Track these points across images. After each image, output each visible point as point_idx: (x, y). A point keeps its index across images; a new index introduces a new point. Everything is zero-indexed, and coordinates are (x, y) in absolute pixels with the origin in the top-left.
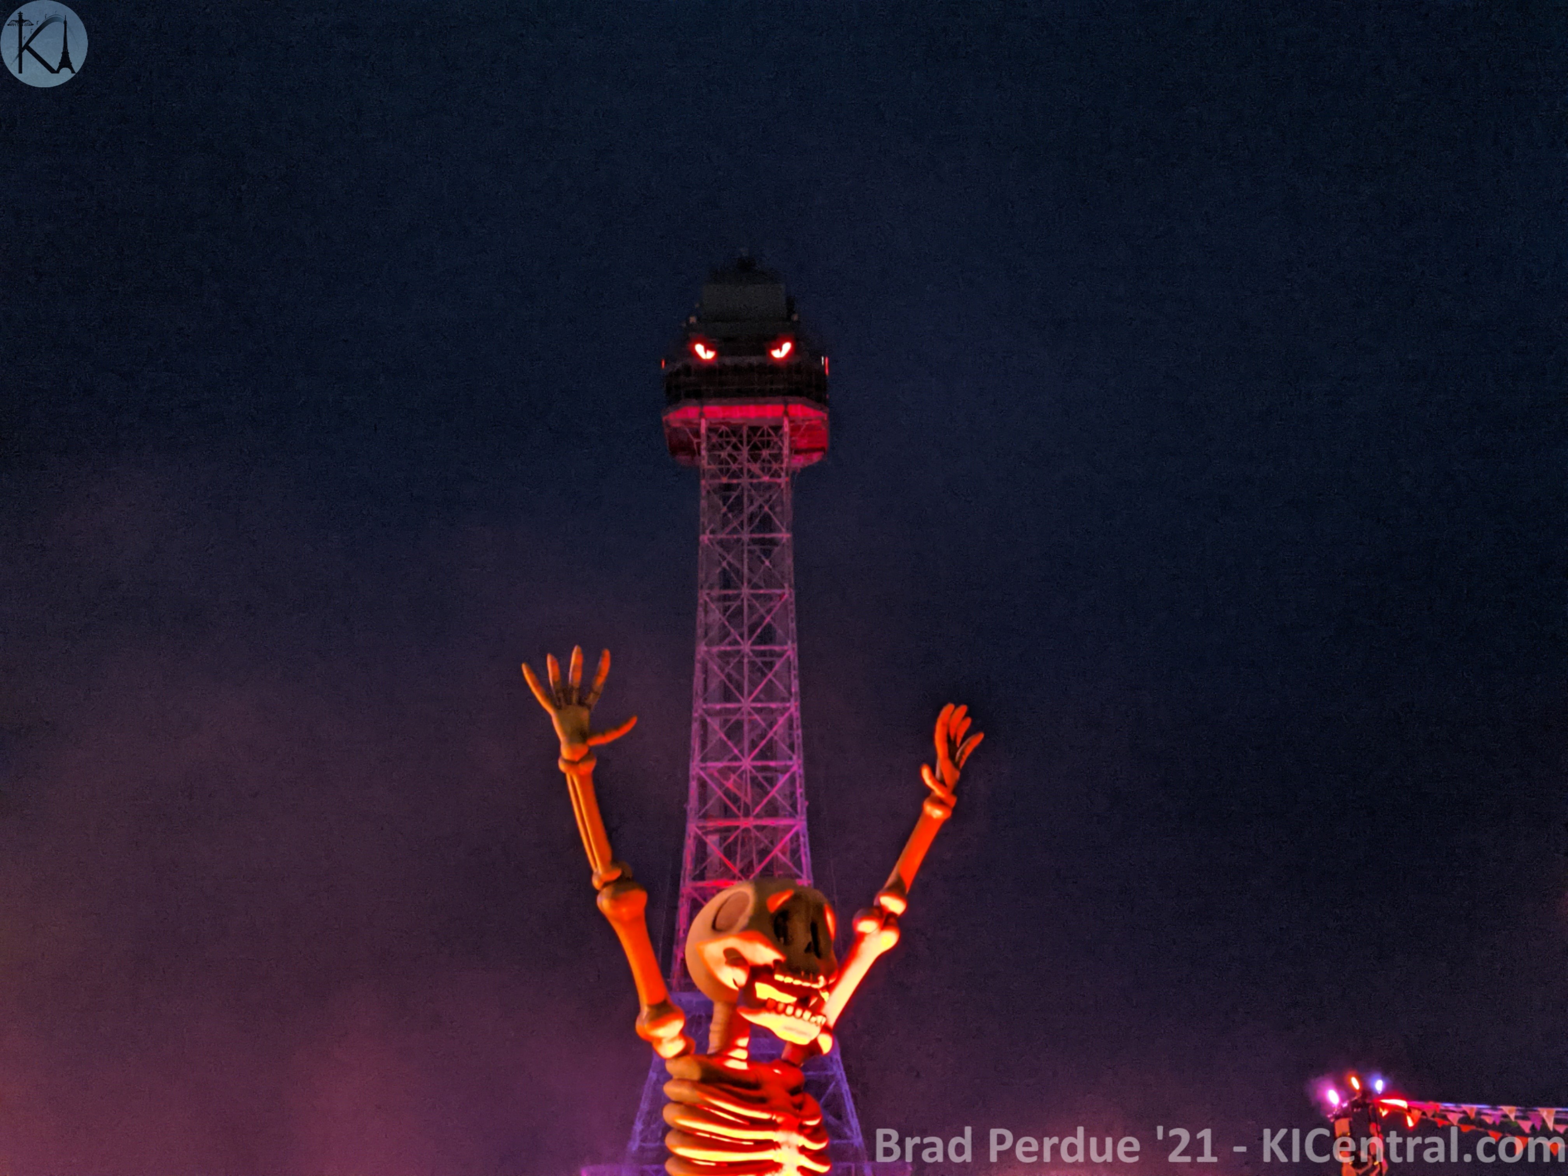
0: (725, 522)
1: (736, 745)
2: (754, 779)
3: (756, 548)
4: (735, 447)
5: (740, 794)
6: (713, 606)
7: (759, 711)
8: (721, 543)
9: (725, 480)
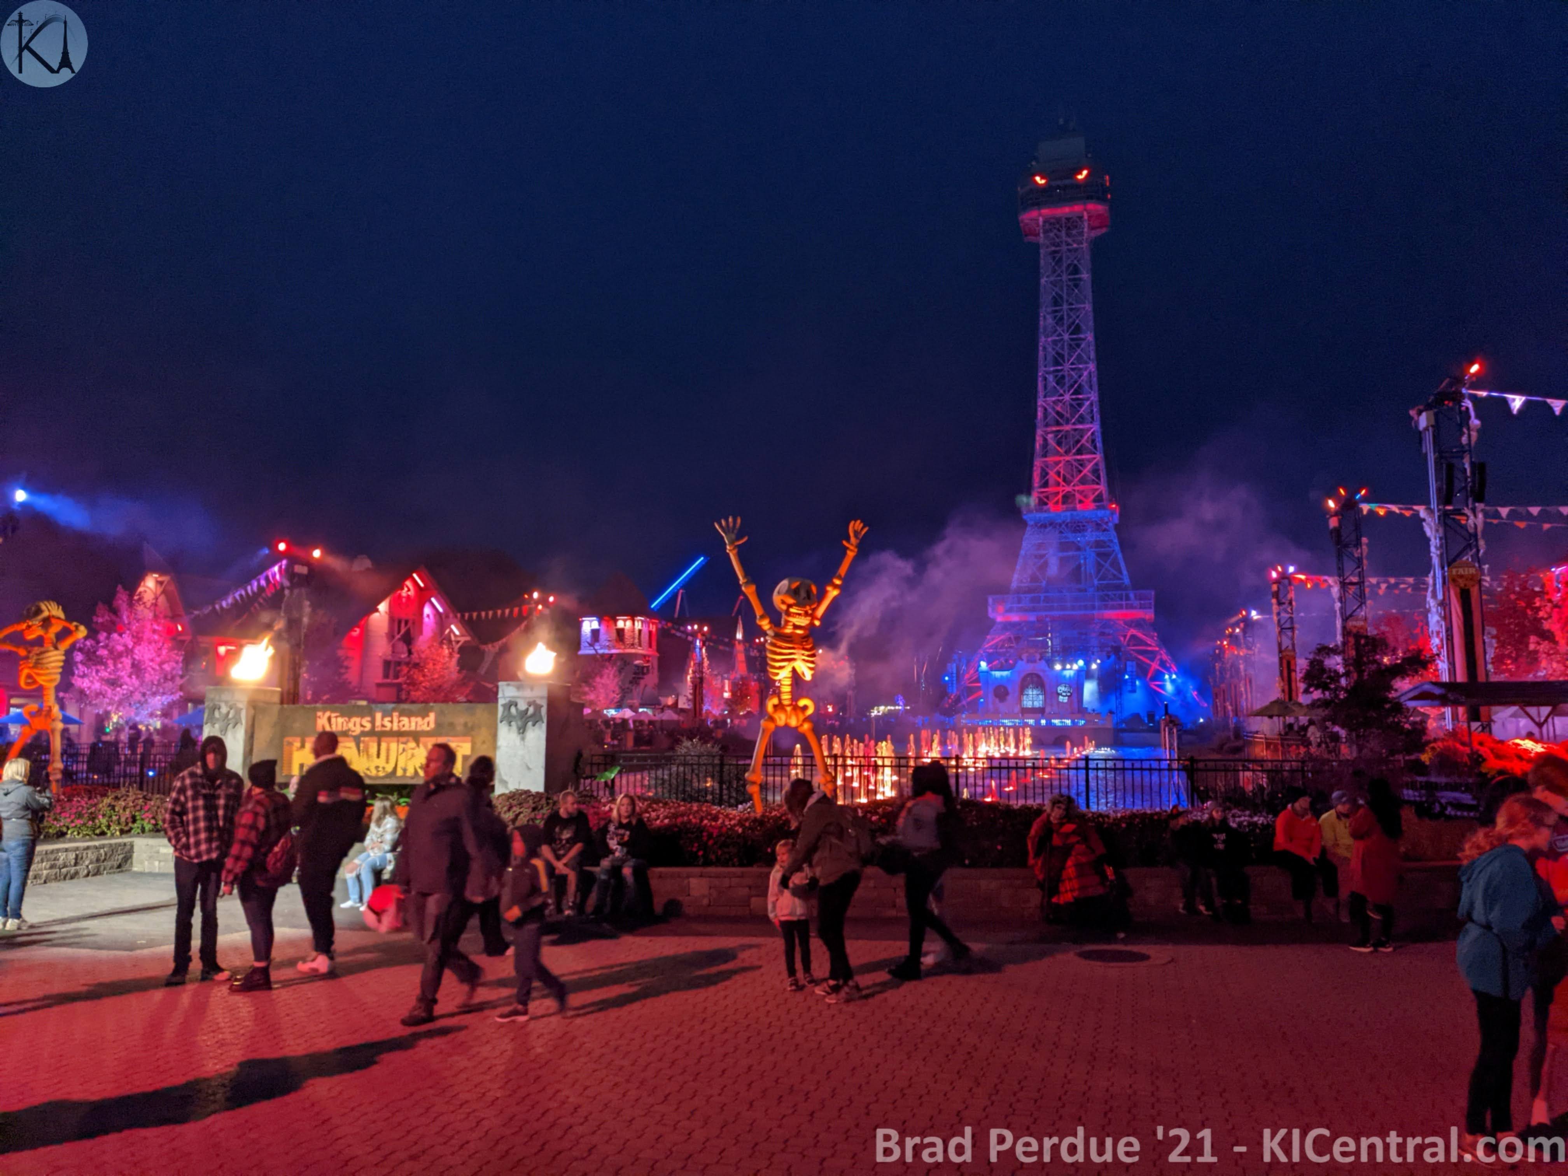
0: (1054, 271)
1: (1062, 388)
2: (1071, 405)
3: (1070, 283)
4: (1059, 230)
5: (1064, 413)
6: (1048, 316)
7: (1073, 369)
8: (1051, 282)
9: (1053, 248)
